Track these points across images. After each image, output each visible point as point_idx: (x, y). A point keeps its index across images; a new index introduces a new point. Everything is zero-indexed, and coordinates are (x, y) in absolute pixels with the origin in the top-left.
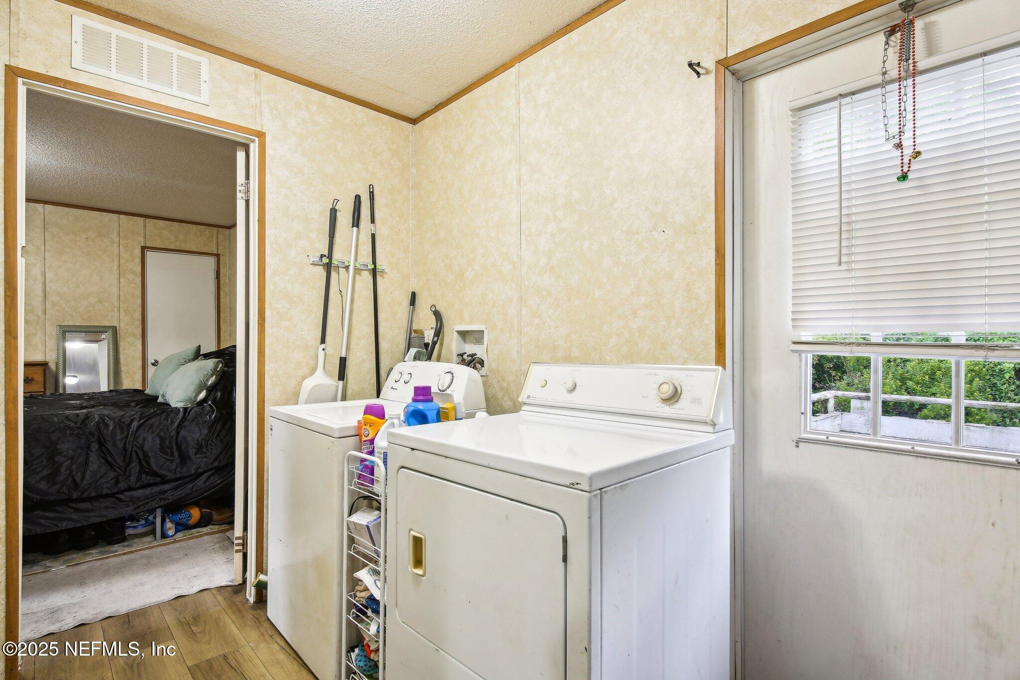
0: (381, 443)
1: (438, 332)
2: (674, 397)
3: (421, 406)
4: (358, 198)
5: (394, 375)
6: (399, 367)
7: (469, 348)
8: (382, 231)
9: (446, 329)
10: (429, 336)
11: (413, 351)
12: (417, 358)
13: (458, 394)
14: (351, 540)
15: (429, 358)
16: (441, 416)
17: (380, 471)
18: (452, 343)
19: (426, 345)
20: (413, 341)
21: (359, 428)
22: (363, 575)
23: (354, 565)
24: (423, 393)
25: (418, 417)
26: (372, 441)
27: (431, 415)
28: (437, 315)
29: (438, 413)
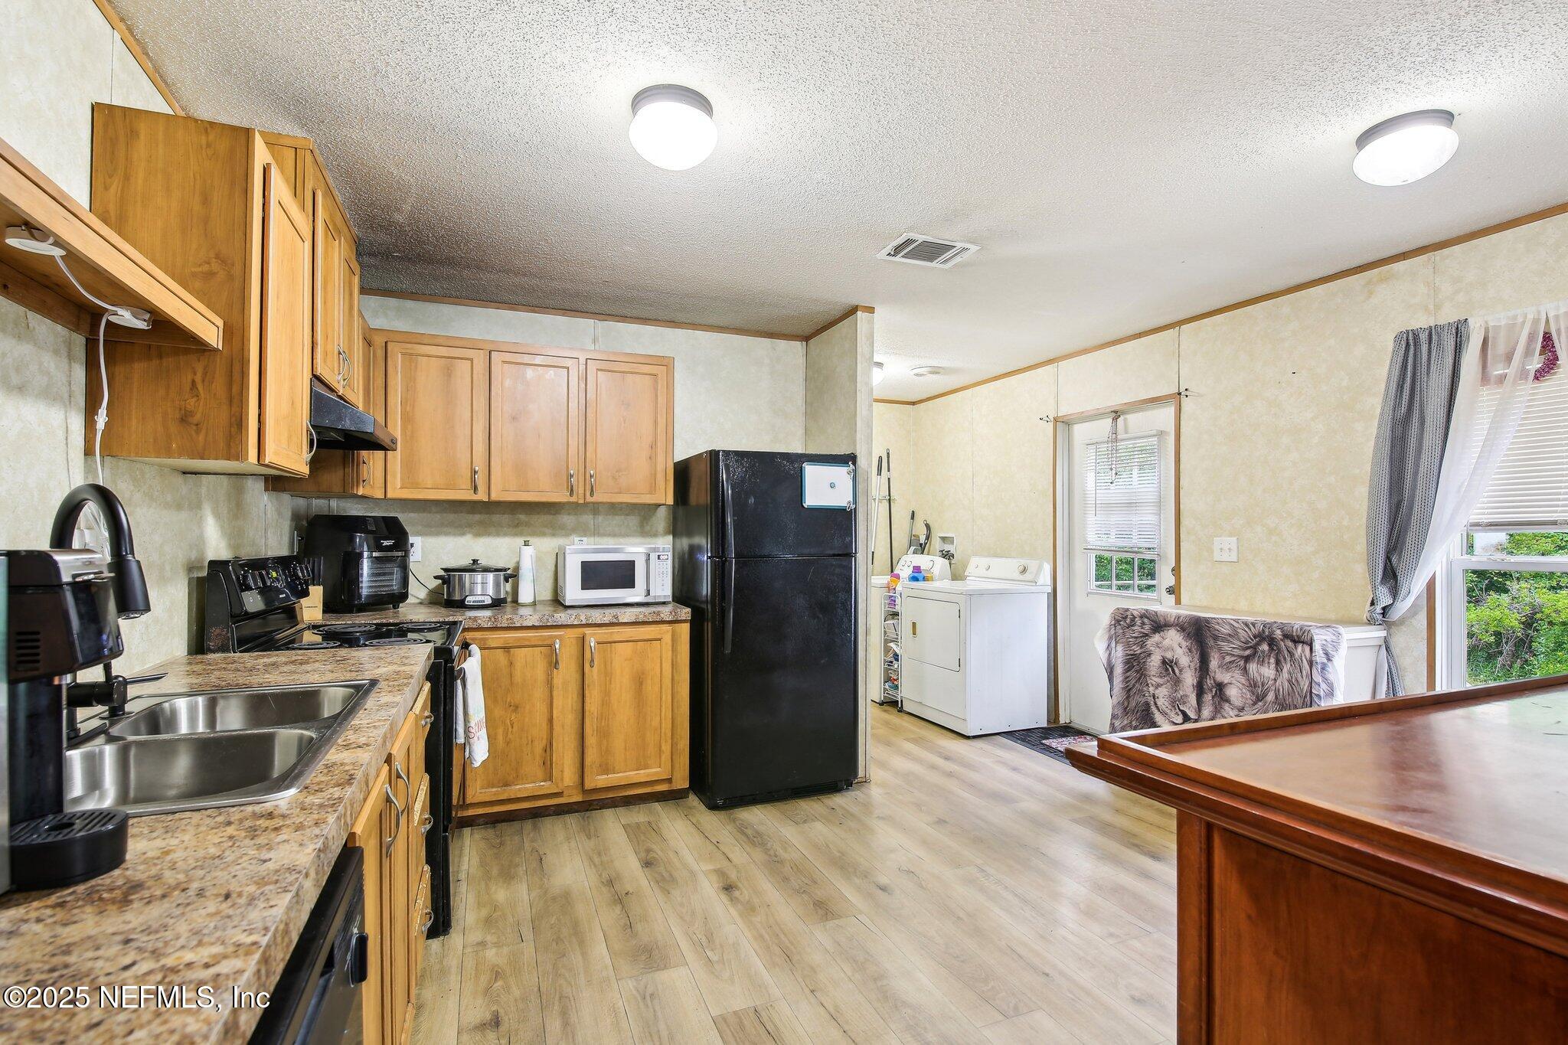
0: (899, 588)
1: (928, 538)
2: (1024, 571)
3: (916, 575)
4: (880, 458)
5: (902, 562)
6: (904, 558)
7: (947, 547)
8: (894, 474)
9: (933, 535)
10: (922, 540)
11: (912, 548)
12: (915, 552)
13: (936, 571)
14: (885, 632)
15: (922, 553)
16: (925, 579)
17: (898, 601)
18: (936, 544)
19: (921, 545)
20: (913, 542)
21: (888, 583)
22: (892, 645)
23: (886, 641)
24: (917, 569)
25: (915, 579)
26: (894, 589)
27: (921, 578)
28: (928, 526)
29: (924, 578)
